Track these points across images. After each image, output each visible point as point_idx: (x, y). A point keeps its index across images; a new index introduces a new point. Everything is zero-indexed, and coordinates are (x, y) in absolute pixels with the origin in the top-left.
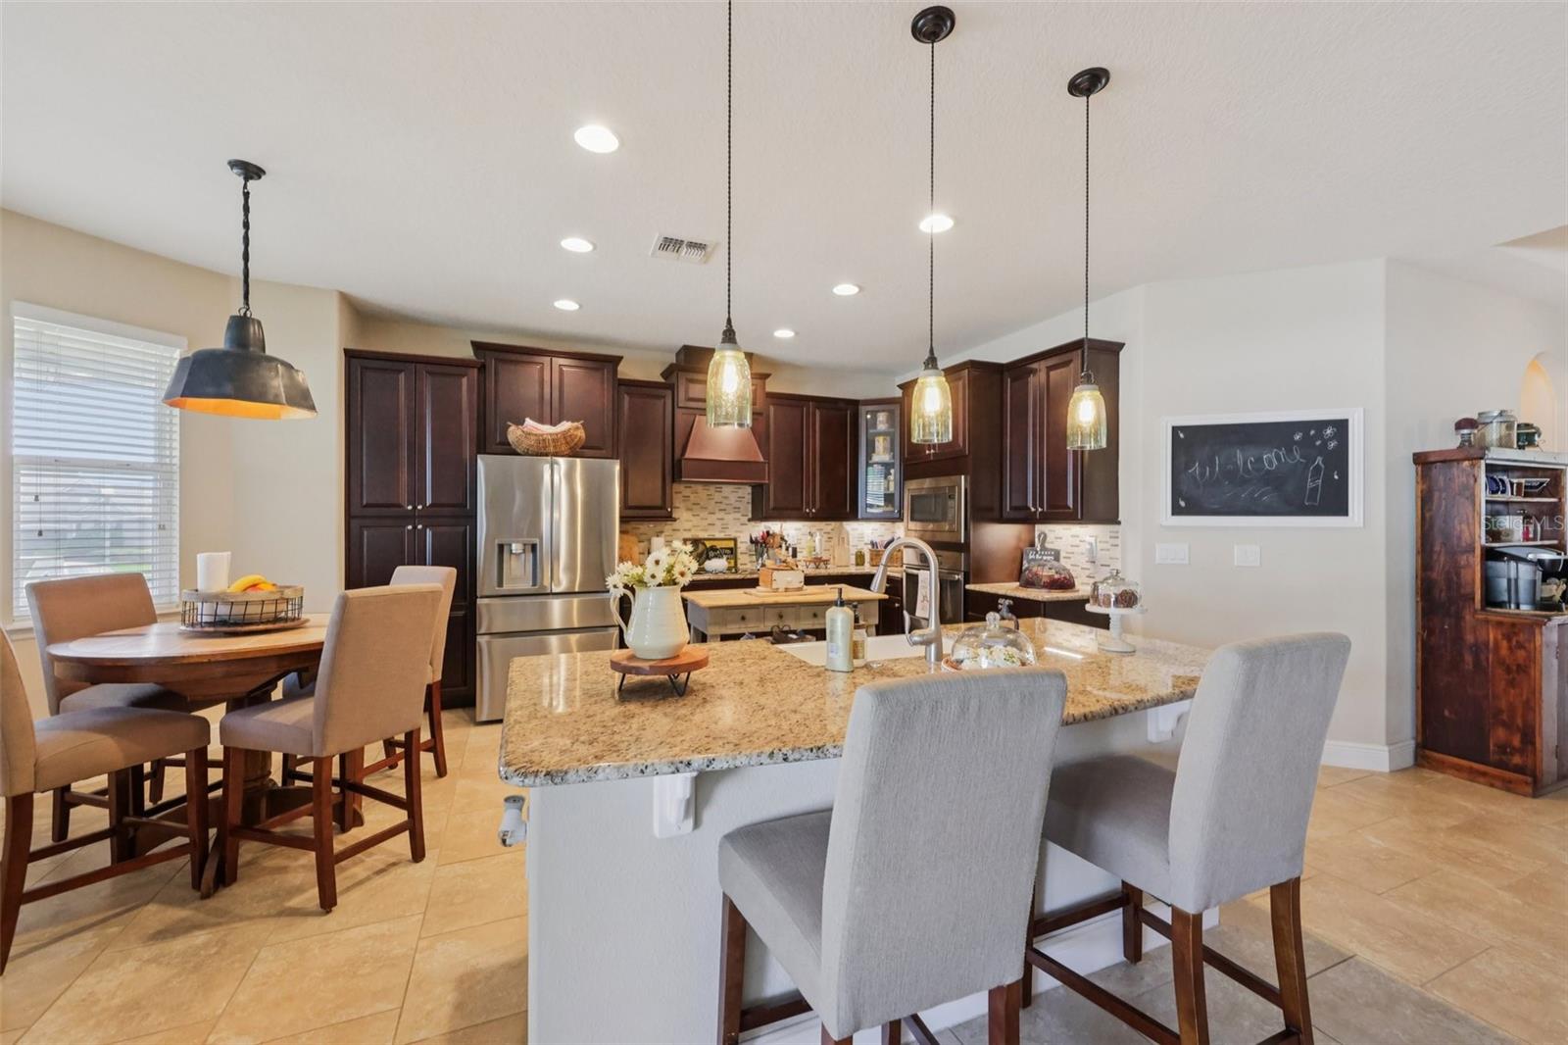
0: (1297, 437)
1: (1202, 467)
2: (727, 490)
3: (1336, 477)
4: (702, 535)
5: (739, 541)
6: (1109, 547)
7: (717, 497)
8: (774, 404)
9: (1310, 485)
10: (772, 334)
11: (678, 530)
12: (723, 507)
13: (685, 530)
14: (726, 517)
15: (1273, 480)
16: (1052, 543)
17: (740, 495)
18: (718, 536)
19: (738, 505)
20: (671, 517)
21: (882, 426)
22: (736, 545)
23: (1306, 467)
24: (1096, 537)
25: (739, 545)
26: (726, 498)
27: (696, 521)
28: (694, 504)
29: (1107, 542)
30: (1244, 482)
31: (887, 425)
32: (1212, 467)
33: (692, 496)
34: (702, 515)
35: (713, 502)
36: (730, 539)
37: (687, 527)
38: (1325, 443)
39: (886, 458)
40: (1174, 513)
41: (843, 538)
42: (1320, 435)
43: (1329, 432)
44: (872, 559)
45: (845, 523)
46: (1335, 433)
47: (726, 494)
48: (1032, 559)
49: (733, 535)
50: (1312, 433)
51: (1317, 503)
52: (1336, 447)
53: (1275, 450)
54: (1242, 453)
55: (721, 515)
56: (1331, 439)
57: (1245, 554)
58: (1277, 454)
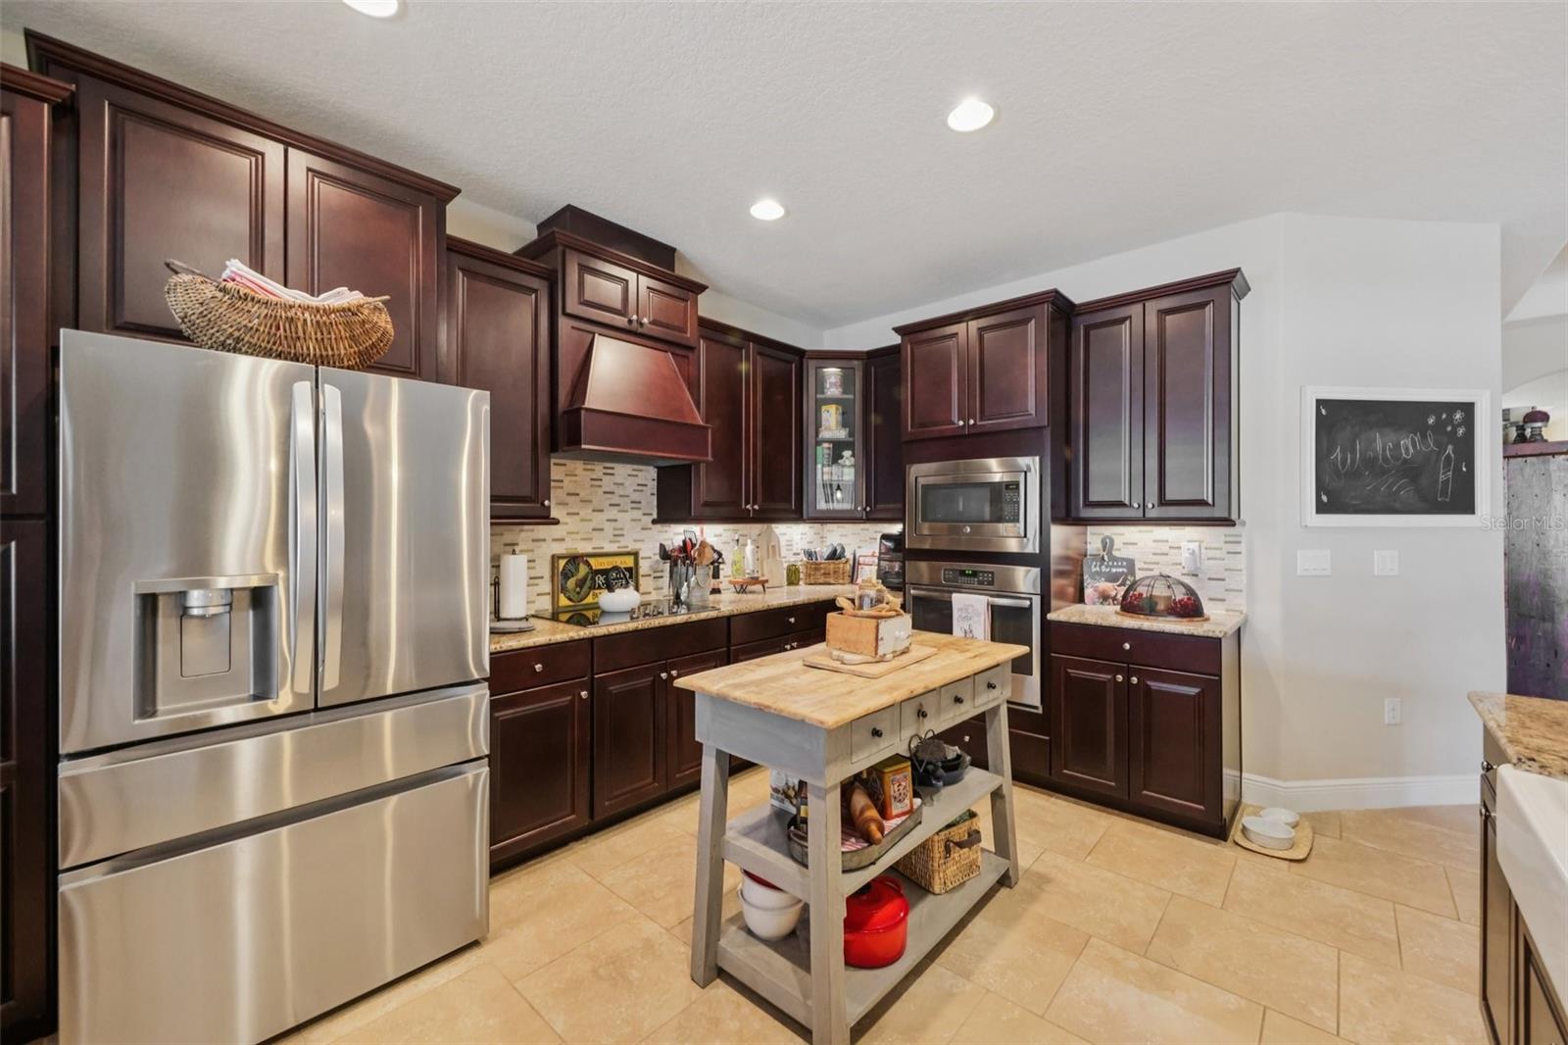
0: (1431, 421)
1: (1343, 451)
2: (622, 470)
3: (1464, 469)
4: (584, 548)
5: (641, 555)
6: (1225, 555)
7: (607, 482)
8: (705, 338)
9: (1442, 477)
10: (748, 209)
11: (543, 540)
12: (615, 499)
13: (559, 539)
14: (619, 516)
15: (1411, 471)
16: (1119, 550)
17: (639, 481)
18: (608, 548)
19: (635, 497)
20: (547, 517)
21: (833, 390)
22: (636, 562)
23: (1439, 454)
24: (1201, 542)
25: (642, 563)
26: (619, 484)
29: (1221, 549)
30: (1384, 472)
31: (840, 390)
32: (1353, 452)
34: (582, 513)
35: (600, 491)
36: (628, 554)
37: (558, 535)
38: (1454, 431)
39: (842, 434)
40: (1318, 511)
41: (773, 547)
42: (1450, 419)
43: (1458, 415)
44: (809, 575)
45: (773, 526)
46: (1464, 418)
47: (618, 479)
48: (1096, 572)
49: (632, 547)
50: (1444, 416)
51: (1448, 500)
52: (1464, 434)
53: (1411, 435)
54: (1381, 437)
55: (613, 513)
56: (1459, 425)
57: (1385, 561)
58: (1413, 440)
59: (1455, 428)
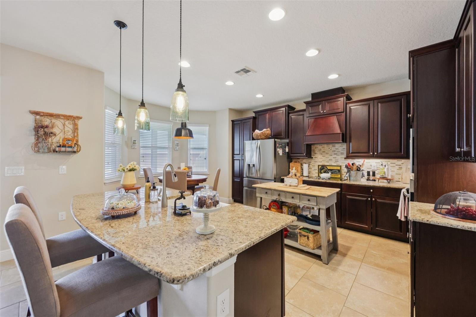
4: (326, 164)
5: (342, 166)
7: (333, 149)
8: (351, 107)
11: (317, 162)
12: (336, 153)
13: (319, 162)
14: (337, 157)
18: (333, 164)
22: (341, 168)
27: (324, 158)
28: (323, 152)
33: (322, 149)
34: (326, 156)
35: (331, 151)
36: (339, 166)
37: (320, 161)
47: (337, 148)
49: (339, 164)
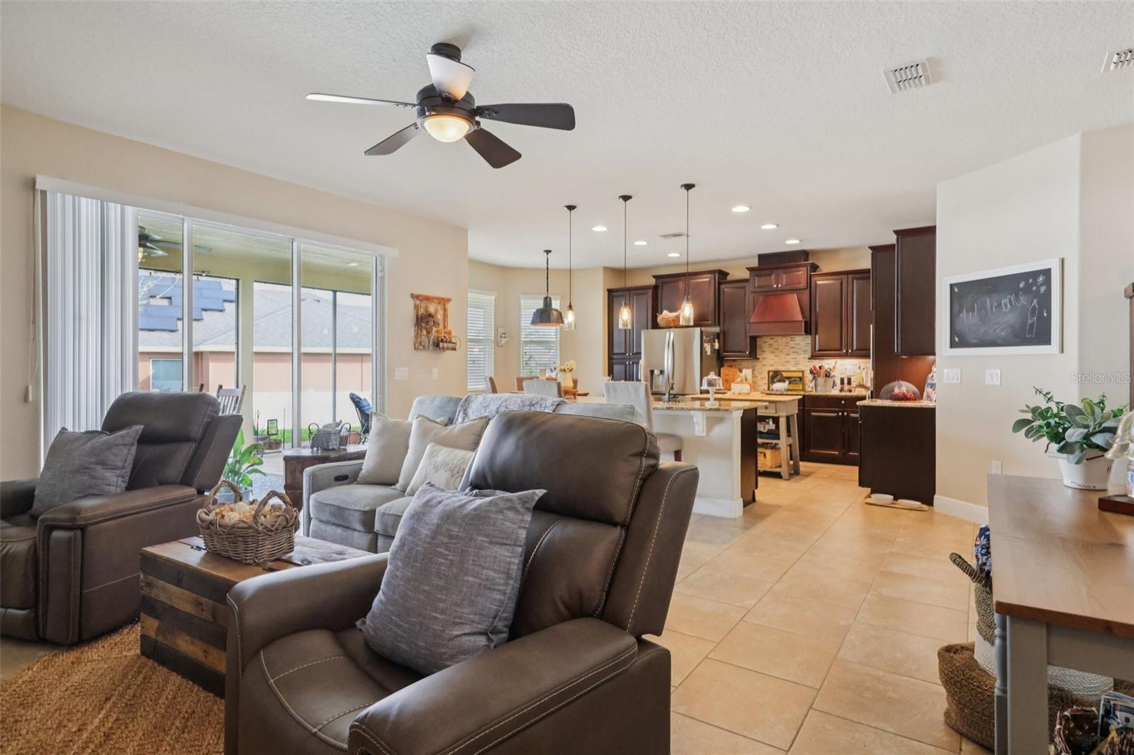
0: (1022, 285)
1: (968, 311)
2: (798, 339)
3: (1045, 315)
4: (782, 368)
5: (804, 372)
7: (792, 344)
9: (1030, 321)
12: (795, 350)
14: (798, 357)
18: (792, 369)
19: (803, 349)
22: (803, 374)
23: (1027, 308)
26: (798, 344)
27: (777, 359)
28: (776, 349)
30: (992, 323)
32: (974, 311)
33: (774, 344)
34: (781, 356)
35: (788, 347)
36: (800, 371)
37: (771, 364)
38: (1038, 289)
40: (952, 346)
42: (1035, 282)
43: (1041, 279)
46: (1045, 280)
47: (798, 342)
50: (1031, 281)
51: (1033, 336)
52: (1045, 291)
53: (1009, 296)
54: (990, 300)
55: (795, 355)
56: (1042, 285)
57: (993, 377)
58: (1010, 299)
59: (1038, 287)
